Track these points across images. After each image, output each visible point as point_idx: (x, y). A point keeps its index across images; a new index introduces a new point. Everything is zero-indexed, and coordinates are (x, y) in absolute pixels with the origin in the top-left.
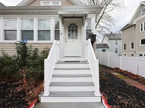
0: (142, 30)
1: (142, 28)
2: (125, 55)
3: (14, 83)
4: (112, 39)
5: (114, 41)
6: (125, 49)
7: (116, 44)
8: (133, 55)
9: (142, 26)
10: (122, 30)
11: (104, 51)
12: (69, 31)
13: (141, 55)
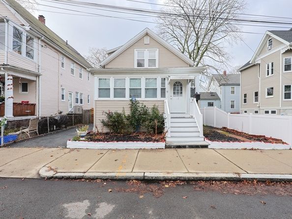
0: (268, 74)
1: (268, 71)
2: (246, 112)
3: (131, 135)
4: (224, 85)
5: (229, 88)
6: (245, 101)
7: (233, 92)
8: (256, 112)
9: (268, 68)
10: (241, 71)
11: (211, 105)
12: (174, 89)
13: (267, 112)
